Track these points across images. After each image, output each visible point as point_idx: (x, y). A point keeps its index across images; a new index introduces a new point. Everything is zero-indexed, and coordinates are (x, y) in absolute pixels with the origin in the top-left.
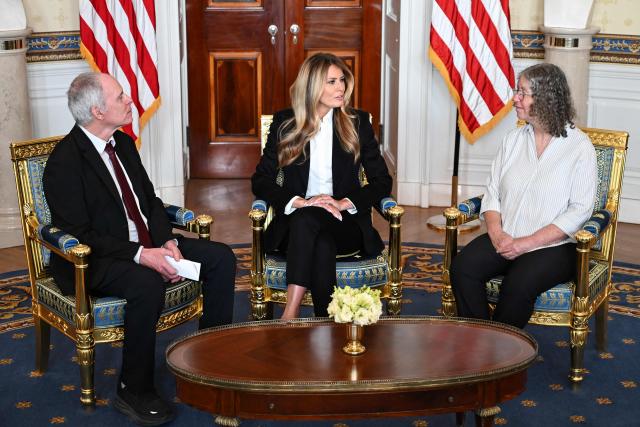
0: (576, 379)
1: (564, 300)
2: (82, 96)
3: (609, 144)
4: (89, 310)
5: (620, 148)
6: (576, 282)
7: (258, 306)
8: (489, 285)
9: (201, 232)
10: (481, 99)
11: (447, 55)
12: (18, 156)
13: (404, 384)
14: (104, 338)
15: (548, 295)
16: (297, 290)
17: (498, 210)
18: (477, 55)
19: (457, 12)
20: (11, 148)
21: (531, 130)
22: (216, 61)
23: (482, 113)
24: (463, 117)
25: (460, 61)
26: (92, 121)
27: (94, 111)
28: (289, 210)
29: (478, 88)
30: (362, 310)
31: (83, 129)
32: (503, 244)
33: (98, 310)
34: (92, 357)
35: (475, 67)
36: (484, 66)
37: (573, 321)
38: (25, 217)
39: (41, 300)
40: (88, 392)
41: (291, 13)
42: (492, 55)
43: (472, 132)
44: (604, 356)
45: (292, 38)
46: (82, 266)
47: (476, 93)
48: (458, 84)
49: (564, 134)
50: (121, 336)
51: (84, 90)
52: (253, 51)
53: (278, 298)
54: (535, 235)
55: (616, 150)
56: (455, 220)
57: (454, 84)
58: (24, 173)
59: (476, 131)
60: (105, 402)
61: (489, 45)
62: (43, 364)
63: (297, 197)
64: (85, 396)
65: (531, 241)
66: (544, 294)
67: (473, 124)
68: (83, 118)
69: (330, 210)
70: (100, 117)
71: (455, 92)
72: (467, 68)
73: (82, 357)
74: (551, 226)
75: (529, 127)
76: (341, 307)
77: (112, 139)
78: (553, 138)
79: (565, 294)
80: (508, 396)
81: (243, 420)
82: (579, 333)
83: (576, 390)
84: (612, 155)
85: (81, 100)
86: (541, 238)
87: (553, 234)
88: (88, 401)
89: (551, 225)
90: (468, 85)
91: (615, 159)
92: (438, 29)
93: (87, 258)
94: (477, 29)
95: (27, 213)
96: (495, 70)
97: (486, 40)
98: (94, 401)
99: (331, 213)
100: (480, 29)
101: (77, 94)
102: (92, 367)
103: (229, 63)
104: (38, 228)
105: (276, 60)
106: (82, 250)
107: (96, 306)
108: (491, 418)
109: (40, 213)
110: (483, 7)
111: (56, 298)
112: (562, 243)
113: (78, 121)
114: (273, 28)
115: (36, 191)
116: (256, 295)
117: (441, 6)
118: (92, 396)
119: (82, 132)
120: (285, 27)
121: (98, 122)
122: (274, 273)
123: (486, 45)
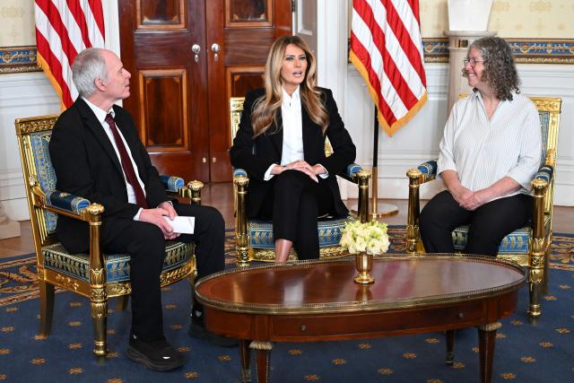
0: (535, 314)
1: (522, 243)
2: (87, 68)
3: (545, 109)
4: (103, 265)
5: (554, 112)
6: (533, 226)
7: (243, 265)
8: (454, 234)
9: (193, 196)
10: (397, 96)
11: (366, 57)
12: (22, 131)
13: (421, 302)
14: (115, 293)
15: (509, 239)
16: (285, 244)
17: (455, 169)
18: (393, 57)
19: (374, 20)
20: (16, 124)
21: (480, 97)
22: (145, 78)
23: (399, 109)
24: (383, 113)
25: (377, 63)
26: (94, 93)
27: (97, 83)
28: (268, 176)
29: (394, 87)
30: (374, 241)
31: (86, 100)
32: (465, 197)
33: (110, 266)
34: (105, 310)
35: (391, 68)
36: (398, 66)
37: (531, 261)
38: (30, 188)
39: (48, 264)
40: (101, 344)
41: (212, 33)
42: (405, 57)
43: (390, 126)
44: (549, 298)
45: (213, 56)
46: (96, 224)
47: (393, 91)
48: (377, 85)
49: (510, 98)
50: (130, 290)
51: (89, 63)
52: (179, 68)
53: (261, 256)
54: (493, 186)
55: (551, 115)
56: (417, 178)
57: (372, 84)
58: (28, 147)
59: (393, 125)
60: (115, 355)
61: (403, 48)
62: (47, 327)
63: (274, 165)
64: (98, 348)
65: (491, 193)
66: (506, 238)
67: (391, 119)
68: (86, 88)
69: (308, 173)
70: (102, 88)
71: (374, 92)
72: (385, 69)
73: (97, 311)
74: (506, 179)
75: (478, 94)
76: (355, 239)
77: (112, 110)
78: (501, 102)
79: (524, 238)
80: (506, 313)
81: (275, 343)
82: (537, 271)
83: (535, 323)
84: (548, 119)
85: (86, 72)
86: (499, 189)
87: (508, 186)
88: (102, 352)
89: (506, 177)
90: (386, 84)
91: (550, 122)
92: (357, 35)
93: (101, 216)
94: (393, 34)
95: (32, 183)
96: (409, 70)
97: (400, 42)
98: (106, 352)
99: (308, 176)
100: (395, 33)
101: (82, 67)
102: (105, 320)
103: (157, 80)
104: (46, 196)
105: (199, 76)
106: (96, 208)
107: (108, 262)
108: (494, 332)
109: (44, 184)
110: (397, 14)
111: (66, 258)
112: (516, 194)
113: (81, 94)
114: (196, 47)
115: (39, 163)
116: (242, 255)
117: (360, 14)
118: (105, 348)
119: (85, 103)
120: (206, 46)
121: (99, 93)
122: (257, 234)
123: (400, 48)
